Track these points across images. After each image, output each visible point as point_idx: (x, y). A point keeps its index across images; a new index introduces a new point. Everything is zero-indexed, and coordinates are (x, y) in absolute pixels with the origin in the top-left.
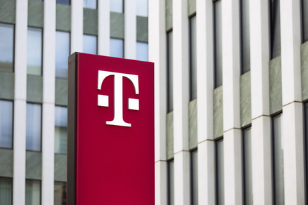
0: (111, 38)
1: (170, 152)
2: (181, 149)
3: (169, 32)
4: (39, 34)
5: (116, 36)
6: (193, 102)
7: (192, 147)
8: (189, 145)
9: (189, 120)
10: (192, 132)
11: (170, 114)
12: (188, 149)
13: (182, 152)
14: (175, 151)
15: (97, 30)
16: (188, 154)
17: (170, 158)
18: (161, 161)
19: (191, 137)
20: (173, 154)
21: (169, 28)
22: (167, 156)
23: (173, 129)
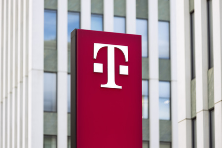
0: (160, 21)
1: (193, 112)
2: (202, 109)
3: (192, 13)
4: (101, 19)
5: (163, 19)
6: (211, 70)
7: (210, 107)
8: (208, 106)
9: (208, 85)
10: (210, 95)
11: (193, 80)
12: (207, 109)
13: (202, 112)
14: (197, 111)
15: (147, 15)
16: (207, 113)
17: (193, 117)
18: (187, 119)
19: (210, 99)
20: (196, 113)
21: (192, 10)
22: (192, 115)
23: (195, 93)
